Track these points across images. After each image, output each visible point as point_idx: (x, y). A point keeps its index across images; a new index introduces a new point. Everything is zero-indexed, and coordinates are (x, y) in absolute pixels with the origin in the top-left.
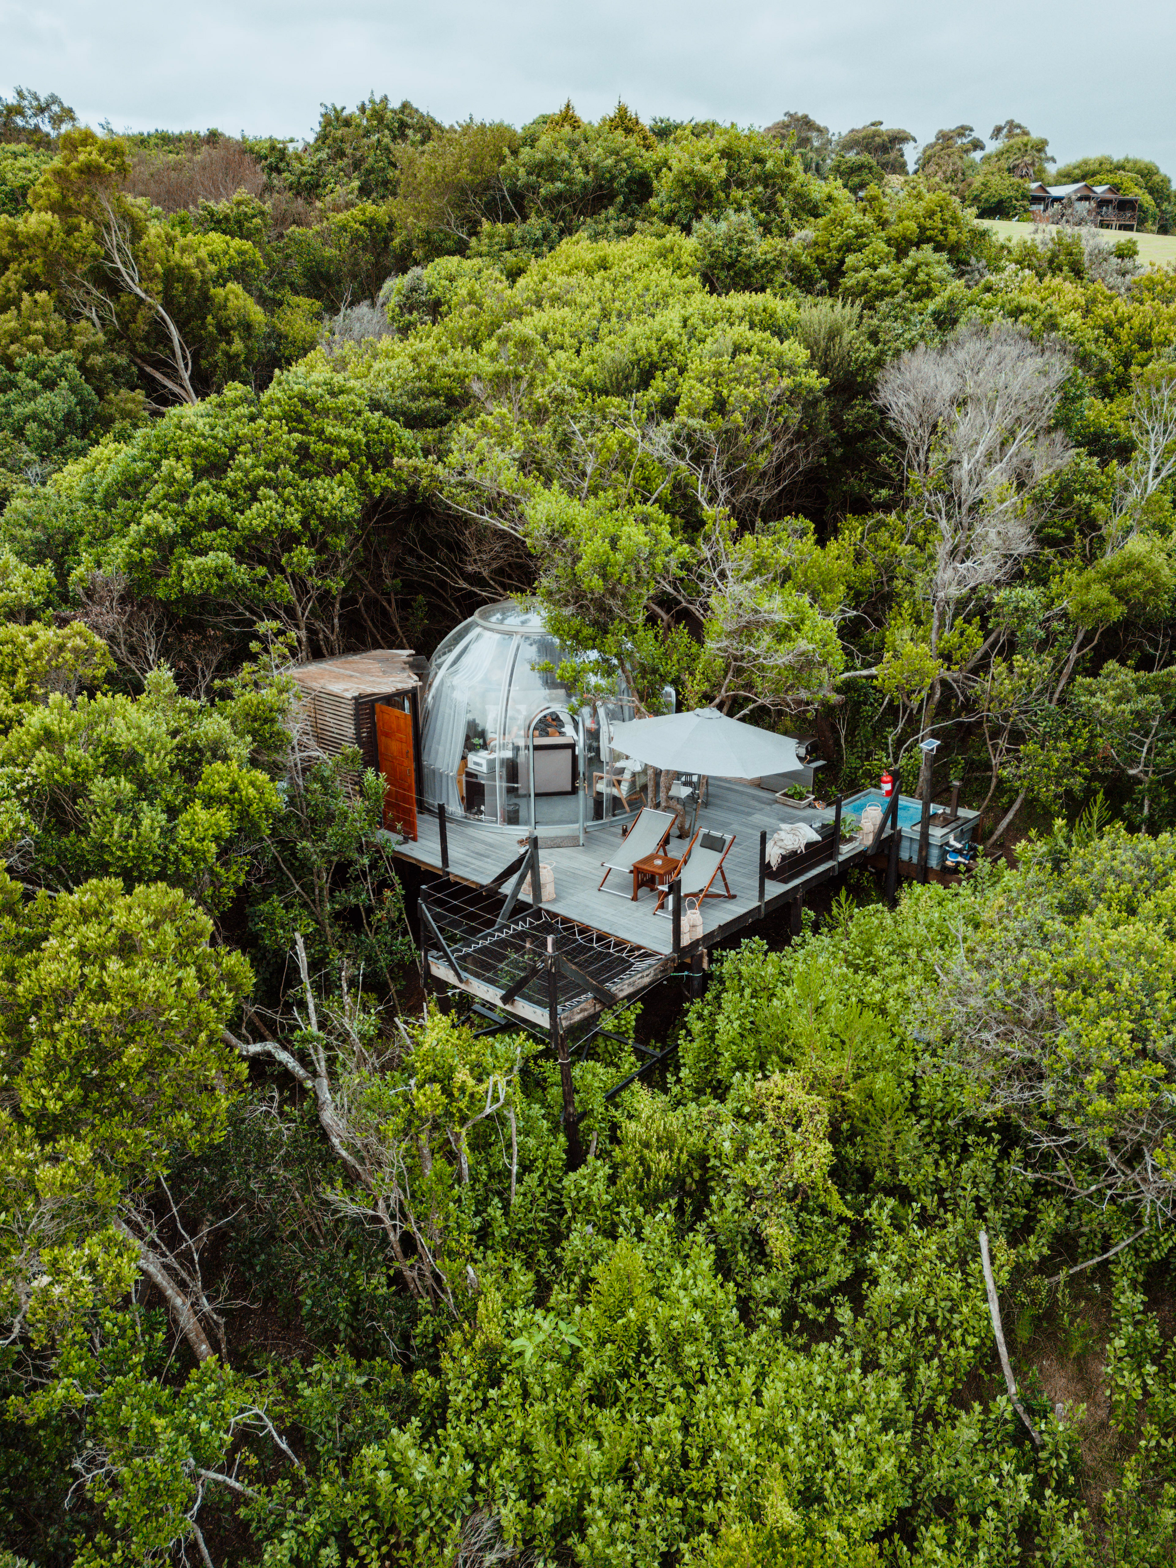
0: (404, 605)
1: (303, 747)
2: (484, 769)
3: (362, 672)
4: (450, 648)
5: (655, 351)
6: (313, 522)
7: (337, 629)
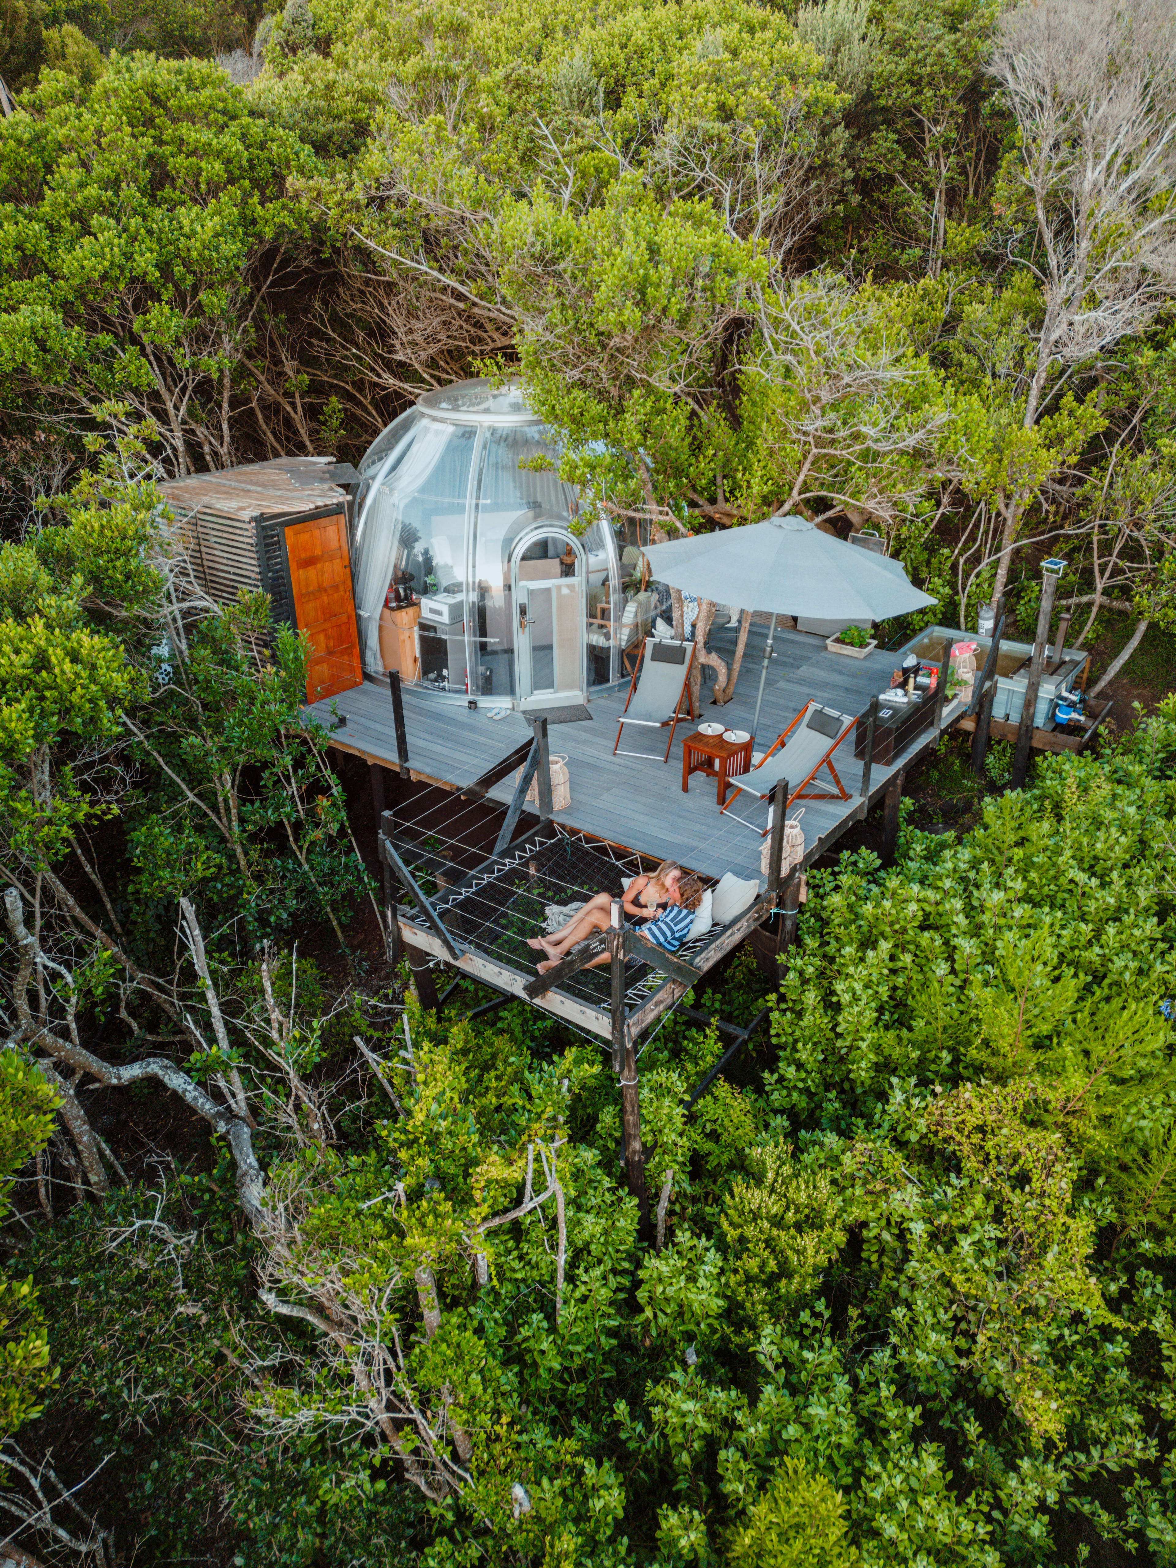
0: (313, 412)
1: (184, 595)
2: (445, 619)
3: (264, 486)
4: (382, 454)
5: (622, 61)
6: (178, 270)
7: (227, 439)
